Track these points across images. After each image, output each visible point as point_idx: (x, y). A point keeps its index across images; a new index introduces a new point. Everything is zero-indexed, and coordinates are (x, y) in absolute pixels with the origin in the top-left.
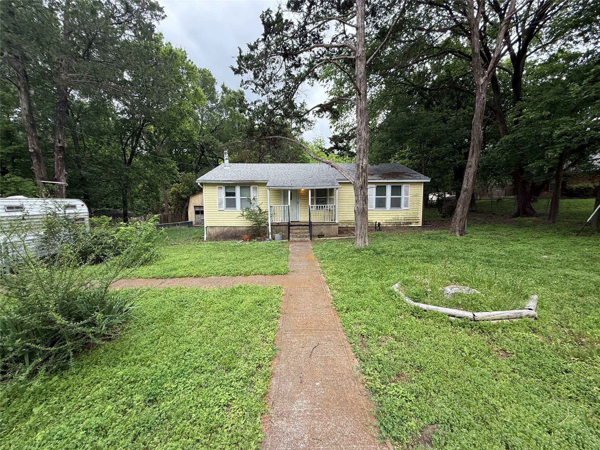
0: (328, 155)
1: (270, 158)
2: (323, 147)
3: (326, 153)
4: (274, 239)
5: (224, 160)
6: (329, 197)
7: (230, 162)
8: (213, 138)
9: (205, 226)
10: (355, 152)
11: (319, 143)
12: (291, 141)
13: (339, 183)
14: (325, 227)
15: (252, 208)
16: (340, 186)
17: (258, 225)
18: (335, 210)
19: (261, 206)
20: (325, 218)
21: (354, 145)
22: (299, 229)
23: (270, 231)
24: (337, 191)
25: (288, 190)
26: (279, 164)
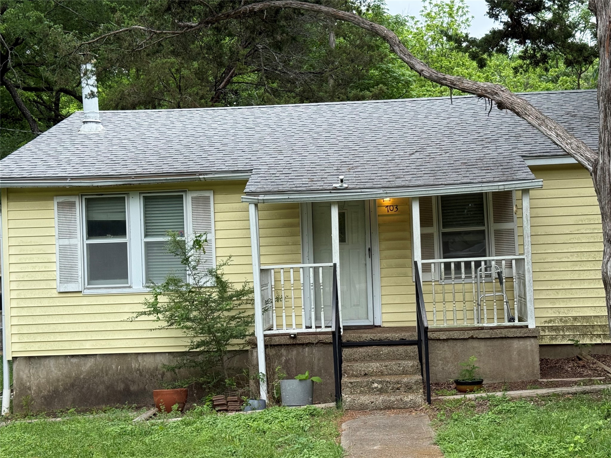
0: (482, 64)
1: (258, 85)
2: (463, 31)
3: (474, 57)
4: (278, 401)
5: (80, 99)
6: (493, 226)
7: (103, 106)
8: (39, 20)
9: (7, 356)
10: (592, 43)
11: (446, 20)
12: (336, 17)
13: (534, 169)
14: (482, 346)
15: (190, 280)
16: (539, 182)
17: (213, 347)
18: (522, 278)
19: (226, 269)
20: (480, 310)
21: (585, 17)
22: (377, 358)
23: (262, 368)
24: (526, 203)
25: (328, 205)
26: (290, 108)
